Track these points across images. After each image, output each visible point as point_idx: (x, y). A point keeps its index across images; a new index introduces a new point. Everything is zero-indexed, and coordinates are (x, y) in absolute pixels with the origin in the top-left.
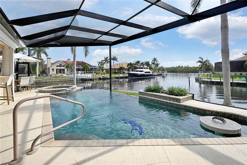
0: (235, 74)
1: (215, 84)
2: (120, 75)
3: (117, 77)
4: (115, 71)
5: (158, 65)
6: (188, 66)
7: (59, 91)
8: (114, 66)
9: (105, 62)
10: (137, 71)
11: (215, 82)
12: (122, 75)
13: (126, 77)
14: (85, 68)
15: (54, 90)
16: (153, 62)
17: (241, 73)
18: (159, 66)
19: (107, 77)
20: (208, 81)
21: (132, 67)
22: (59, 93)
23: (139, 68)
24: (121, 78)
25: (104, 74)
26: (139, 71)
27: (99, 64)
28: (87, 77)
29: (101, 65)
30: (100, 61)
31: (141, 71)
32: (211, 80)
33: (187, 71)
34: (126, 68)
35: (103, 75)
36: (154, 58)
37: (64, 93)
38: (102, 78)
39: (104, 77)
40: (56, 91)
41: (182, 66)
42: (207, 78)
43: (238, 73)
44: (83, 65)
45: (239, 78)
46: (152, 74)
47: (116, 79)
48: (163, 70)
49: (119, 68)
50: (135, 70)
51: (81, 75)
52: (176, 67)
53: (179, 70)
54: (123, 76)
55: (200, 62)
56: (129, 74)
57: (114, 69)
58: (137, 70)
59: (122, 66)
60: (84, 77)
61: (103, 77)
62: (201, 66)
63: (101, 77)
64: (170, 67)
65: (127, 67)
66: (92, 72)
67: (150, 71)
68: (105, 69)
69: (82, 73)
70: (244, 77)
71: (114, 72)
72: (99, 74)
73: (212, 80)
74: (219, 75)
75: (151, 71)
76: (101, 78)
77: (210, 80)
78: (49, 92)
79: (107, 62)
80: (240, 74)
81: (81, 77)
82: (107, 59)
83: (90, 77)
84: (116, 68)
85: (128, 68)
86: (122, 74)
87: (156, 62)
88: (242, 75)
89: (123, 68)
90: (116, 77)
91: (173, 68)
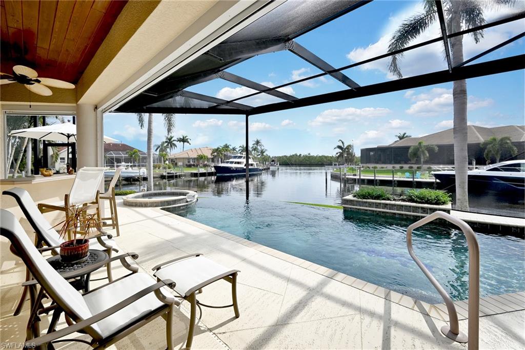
0: (394, 167)
1: (366, 183)
2: (200, 169)
3: (194, 173)
4: (189, 162)
5: (264, 152)
6: (309, 154)
7: (175, 202)
8: (187, 153)
9: (168, 145)
10: (232, 163)
11: (366, 181)
12: (203, 169)
13: (211, 174)
14: (131, 156)
15: (165, 202)
16: (254, 147)
17: (401, 165)
18: (265, 154)
19: (176, 173)
20: (355, 179)
21: (221, 155)
22: (175, 207)
23: (235, 157)
24: (203, 175)
25: (169, 168)
26: (236, 163)
27: (157, 149)
28: (138, 174)
29: (162, 150)
30: (160, 144)
31: (238, 163)
32: (360, 176)
33: (308, 163)
34: (210, 156)
35: (168, 171)
36: (256, 140)
37: (182, 206)
38: (167, 175)
39: (171, 173)
40: (169, 203)
41: (300, 155)
42: (352, 174)
43: (398, 166)
44: (128, 151)
45: (400, 174)
46: (256, 167)
47: (192, 177)
48: (273, 161)
49: (196, 156)
50: (227, 161)
51: (127, 171)
52: (291, 156)
53: (295, 161)
54: (205, 171)
55: (339, 147)
56: (216, 167)
57: (186, 158)
58: (231, 160)
59: (202, 154)
60: (133, 175)
61: (168, 173)
62: (339, 154)
63: (165, 174)
64: (281, 156)
65: (212, 154)
66: (144, 164)
67: (253, 163)
68: (169, 159)
69: (127, 166)
70: (406, 171)
71: (186, 165)
72: (159, 168)
73: (362, 177)
74: (368, 169)
75: (255, 163)
76: (165, 176)
77: (358, 177)
78: (155, 205)
79: (171, 145)
80: (400, 167)
81: (126, 175)
82: (172, 140)
83: (144, 173)
84: (190, 157)
85: (213, 157)
86: (201, 167)
87: (259, 147)
88: (403, 169)
89: (205, 156)
90: (192, 173)
91: (285, 158)
